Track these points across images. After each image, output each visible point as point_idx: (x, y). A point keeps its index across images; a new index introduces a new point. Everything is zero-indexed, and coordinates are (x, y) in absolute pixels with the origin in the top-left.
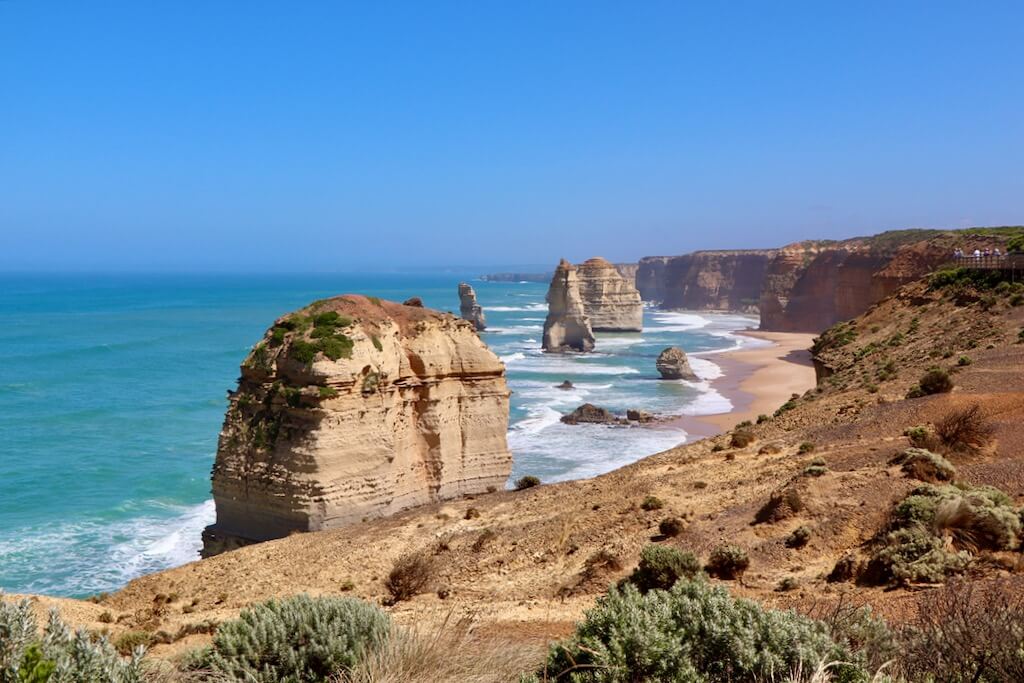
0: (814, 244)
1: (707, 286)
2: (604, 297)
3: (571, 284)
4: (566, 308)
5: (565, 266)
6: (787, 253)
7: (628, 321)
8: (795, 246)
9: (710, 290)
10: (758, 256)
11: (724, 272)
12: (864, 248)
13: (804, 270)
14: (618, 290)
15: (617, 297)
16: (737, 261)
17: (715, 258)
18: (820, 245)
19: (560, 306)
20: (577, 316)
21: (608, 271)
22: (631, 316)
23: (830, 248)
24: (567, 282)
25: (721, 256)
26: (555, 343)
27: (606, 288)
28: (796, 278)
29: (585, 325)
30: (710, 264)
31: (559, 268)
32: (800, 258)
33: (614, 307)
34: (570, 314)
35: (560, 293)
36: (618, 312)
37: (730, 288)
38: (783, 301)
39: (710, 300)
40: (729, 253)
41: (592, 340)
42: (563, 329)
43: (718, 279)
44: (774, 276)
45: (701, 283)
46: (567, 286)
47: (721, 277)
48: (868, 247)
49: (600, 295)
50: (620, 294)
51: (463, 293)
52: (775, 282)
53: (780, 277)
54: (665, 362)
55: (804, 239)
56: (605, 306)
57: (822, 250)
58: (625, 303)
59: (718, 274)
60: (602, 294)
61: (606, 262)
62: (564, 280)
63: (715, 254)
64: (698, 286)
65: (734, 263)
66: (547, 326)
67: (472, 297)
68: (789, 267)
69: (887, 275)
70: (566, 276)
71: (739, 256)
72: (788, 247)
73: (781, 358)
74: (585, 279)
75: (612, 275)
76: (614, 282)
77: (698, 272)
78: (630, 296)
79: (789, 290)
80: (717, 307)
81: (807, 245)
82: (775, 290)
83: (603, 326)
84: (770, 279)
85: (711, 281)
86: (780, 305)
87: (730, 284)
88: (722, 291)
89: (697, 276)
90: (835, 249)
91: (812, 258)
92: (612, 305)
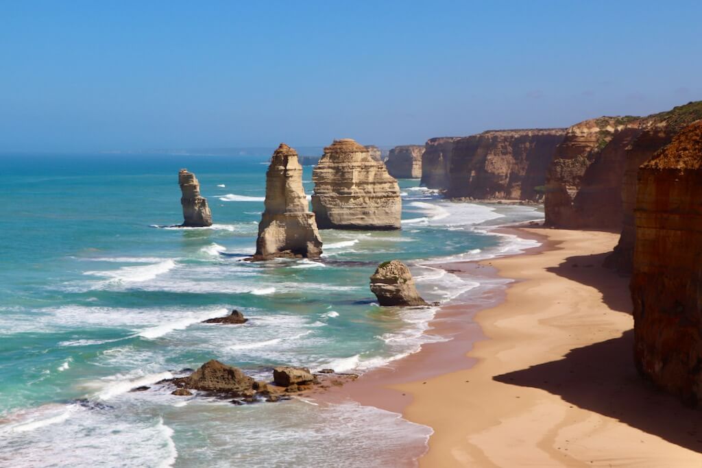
0: (612, 122)
1: (496, 173)
2: (354, 187)
3: (290, 173)
4: (286, 204)
5: (284, 150)
6: (578, 132)
7: (383, 217)
8: (588, 125)
9: (499, 176)
10: (555, 136)
11: (516, 155)
12: (660, 125)
13: (598, 153)
14: (371, 179)
15: (370, 188)
16: (531, 142)
17: (506, 139)
18: (618, 122)
19: (278, 200)
20: (299, 214)
21: (359, 156)
22: (387, 210)
23: (629, 126)
24: (286, 170)
25: (512, 137)
26: (271, 247)
27: (356, 176)
28: (588, 163)
29: (310, 225)
30: (499, 146)
31: (277, 152)
32: (594, 139)
33: (367, 199)
34: (290, 211)
35: (278, 184)
36: (371, 206)
37: (523, 173)
38: (572, 191)
39: (500, 188)
40: (521, 133)
41: (318, 244)
42: (282, 230)
43: (508, 163)
44: (562, 161)
45: (489, 168)
46: (286, 177)
47: (512, 161)
48: (664, 124)
49: (349, 185)
50: (374, 183)
51: (184, 181)
52: (562, 168)
53: (569, 161)
54: (381, 281)
55: (599, 116)
56: (355, 198)
57: (620, 128)
58: (380, 195)
59: (509, 157)
60: (353, 184)
61: (357, 145)
62: (282, 168)
63: (505, 134)
64: (486, 172)
65: (528, 145)
66: (263, 226)
67: (195, 187)
68: (580, 150)
69: (661, 167)
70: (285, 163)
71: (533, 136)
72: (579, 125)
73: (550, 270)
74: (332, 165)
75: (364, 160)
76: (366, 169)
77: (486, 155)
78: (387, 186)
79: (580, 177)
80: (508, 196)
81: (603, 122)
82: (563, 177)
83: (353, 222)
84: (557, 164)
85: (500, 165)
86: (568, 196)
87: (523, 169)
88: (514, 177)
89: (485, 159)
90: (636, 127)
91: (608, 139)
92: (364, 197)
